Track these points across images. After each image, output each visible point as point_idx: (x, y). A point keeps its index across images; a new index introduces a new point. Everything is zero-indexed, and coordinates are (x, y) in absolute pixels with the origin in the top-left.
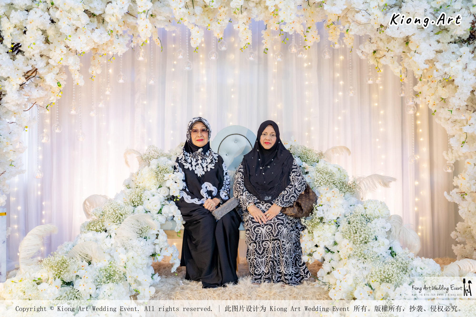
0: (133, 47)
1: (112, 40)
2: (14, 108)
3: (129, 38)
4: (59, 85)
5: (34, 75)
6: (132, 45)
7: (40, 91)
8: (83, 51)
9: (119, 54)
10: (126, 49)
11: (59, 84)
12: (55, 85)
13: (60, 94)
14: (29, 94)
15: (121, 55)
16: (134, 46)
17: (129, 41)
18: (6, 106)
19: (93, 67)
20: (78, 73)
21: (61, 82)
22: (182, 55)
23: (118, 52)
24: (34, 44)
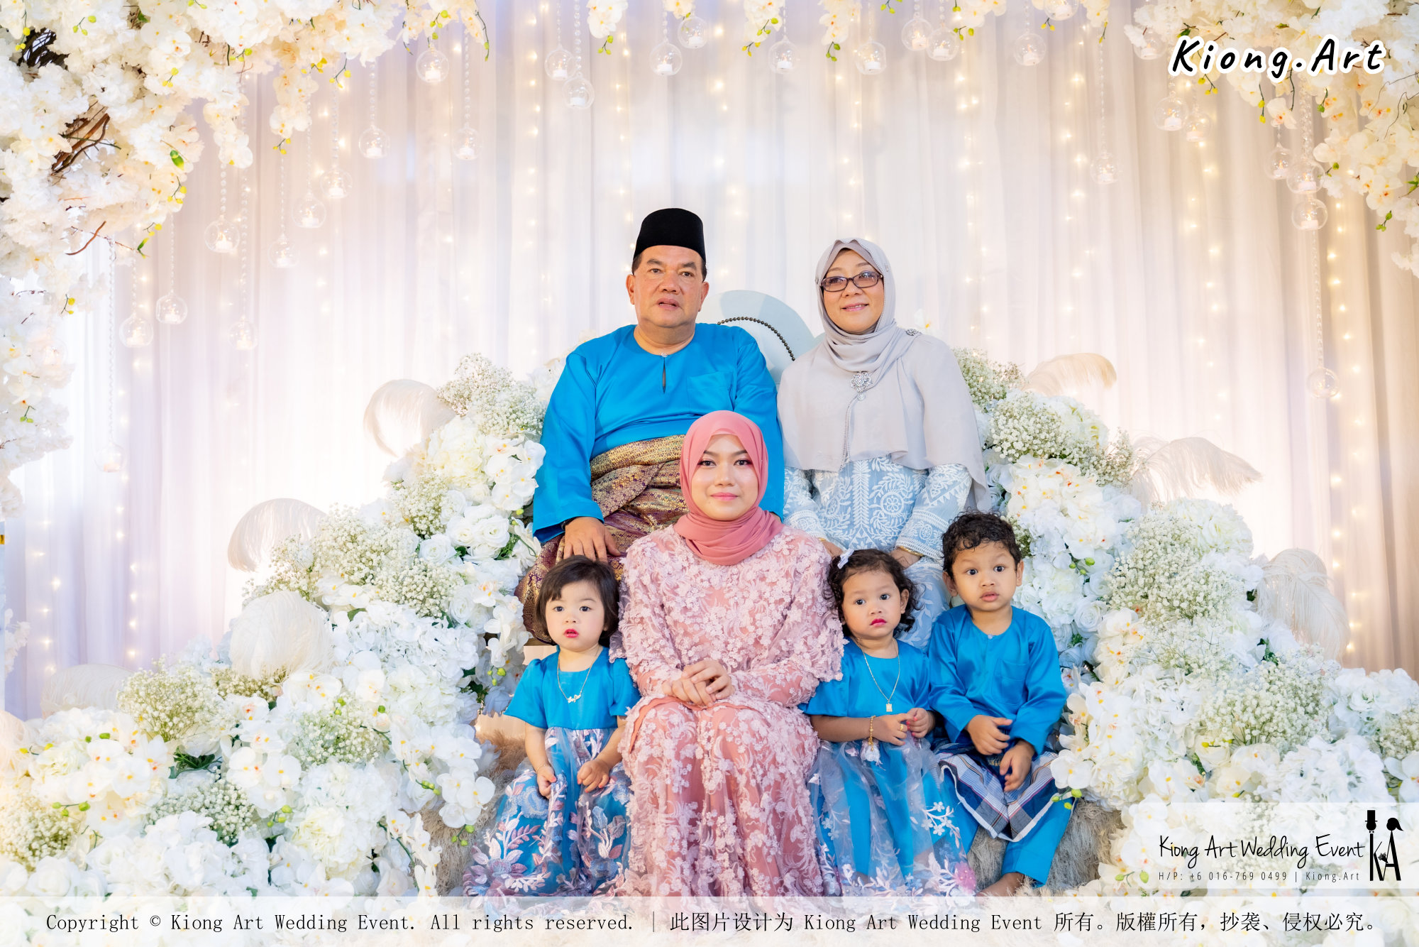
0: (407, 42)
1: (339, 16)
2: (32, 239)
3: (396, 13)
4: (178, 160)
5: (96, 136)
6: (406, 35)
7: (117, 184)
8: (247, 45)
9: (363, 61)
10: (386, 45)
11: (175, 157)
12: (162, 161)
13: (180, 195)
14: (83, 193)
15: (367, 63)
16: (411, 40)
17: (395, 20)
18: (10, 233)
19: (283, 110)
20: (232, 126)
21: (182, 153)
22: (564, 68)
23: (359, 55)
24: (93, 20)
